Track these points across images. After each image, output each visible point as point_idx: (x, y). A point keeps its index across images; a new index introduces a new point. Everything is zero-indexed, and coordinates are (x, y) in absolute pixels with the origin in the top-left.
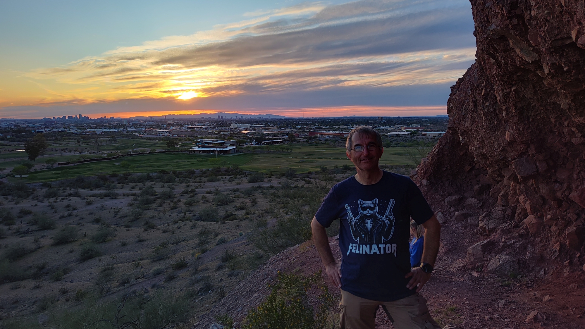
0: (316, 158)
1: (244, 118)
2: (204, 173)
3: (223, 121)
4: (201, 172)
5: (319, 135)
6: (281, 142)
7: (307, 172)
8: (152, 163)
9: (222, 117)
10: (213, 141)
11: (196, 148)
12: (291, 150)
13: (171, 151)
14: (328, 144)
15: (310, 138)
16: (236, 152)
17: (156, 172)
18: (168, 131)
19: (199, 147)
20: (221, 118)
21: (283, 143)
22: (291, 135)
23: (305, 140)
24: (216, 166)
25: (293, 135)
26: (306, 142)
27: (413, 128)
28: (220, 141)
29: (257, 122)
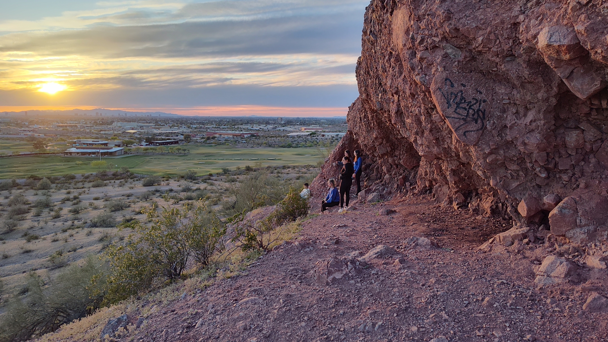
0: (216, 160)
1: (128, 115)
2: (87, 177)
3: (103, 119)
4: (83, 176)
5: (217, 136)
6: (176, 142)
7: (208, 173)
8: (15, 167)
9: (101, 114)
10: (93, 141)
11: (73, 150)
12: (188, 150)
13: (39, 154)
14: (228, 145)
15: (208, 138)
16: (123, 153)
17: (24, 178)
18: (31, 130)
19: (77, 148)
20: (99, 115)
21: (178, 143)
22: (187, 135)
23: (203, 140)
24: (101, 170)
25: (189, 135)
26: (204, 142)
27: (312, 129)
28: (102, 141)
29: (145, 120)
